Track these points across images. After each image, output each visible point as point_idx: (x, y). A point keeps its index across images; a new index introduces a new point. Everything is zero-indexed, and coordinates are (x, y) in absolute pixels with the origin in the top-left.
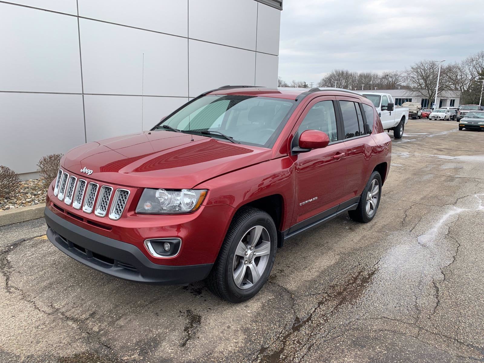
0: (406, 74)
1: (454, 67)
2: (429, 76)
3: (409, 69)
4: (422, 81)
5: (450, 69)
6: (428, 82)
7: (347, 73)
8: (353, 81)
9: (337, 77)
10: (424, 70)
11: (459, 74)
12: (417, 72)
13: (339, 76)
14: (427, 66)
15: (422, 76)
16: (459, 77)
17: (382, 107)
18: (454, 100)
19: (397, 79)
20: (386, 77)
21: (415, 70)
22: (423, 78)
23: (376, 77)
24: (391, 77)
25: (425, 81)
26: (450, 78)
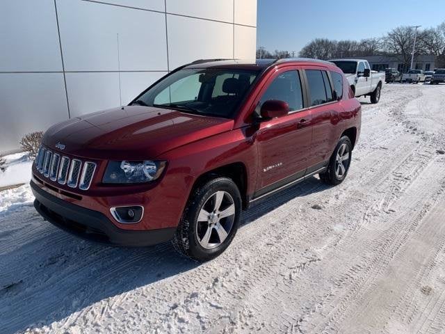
0: (383, 41)
1: (430, 32)
2: (405, 42)
3: (386, 35)
4: (398, 47)
5: (425, 34)
6: (405, 47)
7: (327, 41)
8: (332, 49)
9: (317, 46)
10: (401, 36)
11: (435, 38)
12: (394, 38)
13: (319, 44)
14: (404, 32)
15: (398, 41)
16: (434, 42)
17: (359, 73)
18: (429, 65)
19: (374, 46)
20: (364, 43)
21: (392, 36)
22: (400, 44)
23: (355, 44)
24: (369, 44)
25: (402, 46)
26: (426, 42)
